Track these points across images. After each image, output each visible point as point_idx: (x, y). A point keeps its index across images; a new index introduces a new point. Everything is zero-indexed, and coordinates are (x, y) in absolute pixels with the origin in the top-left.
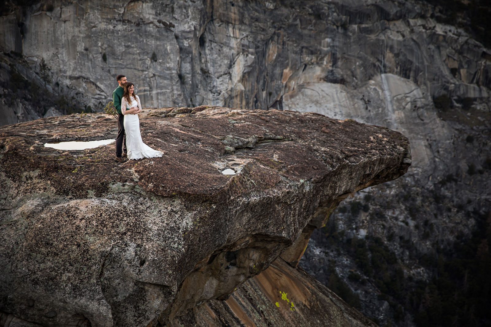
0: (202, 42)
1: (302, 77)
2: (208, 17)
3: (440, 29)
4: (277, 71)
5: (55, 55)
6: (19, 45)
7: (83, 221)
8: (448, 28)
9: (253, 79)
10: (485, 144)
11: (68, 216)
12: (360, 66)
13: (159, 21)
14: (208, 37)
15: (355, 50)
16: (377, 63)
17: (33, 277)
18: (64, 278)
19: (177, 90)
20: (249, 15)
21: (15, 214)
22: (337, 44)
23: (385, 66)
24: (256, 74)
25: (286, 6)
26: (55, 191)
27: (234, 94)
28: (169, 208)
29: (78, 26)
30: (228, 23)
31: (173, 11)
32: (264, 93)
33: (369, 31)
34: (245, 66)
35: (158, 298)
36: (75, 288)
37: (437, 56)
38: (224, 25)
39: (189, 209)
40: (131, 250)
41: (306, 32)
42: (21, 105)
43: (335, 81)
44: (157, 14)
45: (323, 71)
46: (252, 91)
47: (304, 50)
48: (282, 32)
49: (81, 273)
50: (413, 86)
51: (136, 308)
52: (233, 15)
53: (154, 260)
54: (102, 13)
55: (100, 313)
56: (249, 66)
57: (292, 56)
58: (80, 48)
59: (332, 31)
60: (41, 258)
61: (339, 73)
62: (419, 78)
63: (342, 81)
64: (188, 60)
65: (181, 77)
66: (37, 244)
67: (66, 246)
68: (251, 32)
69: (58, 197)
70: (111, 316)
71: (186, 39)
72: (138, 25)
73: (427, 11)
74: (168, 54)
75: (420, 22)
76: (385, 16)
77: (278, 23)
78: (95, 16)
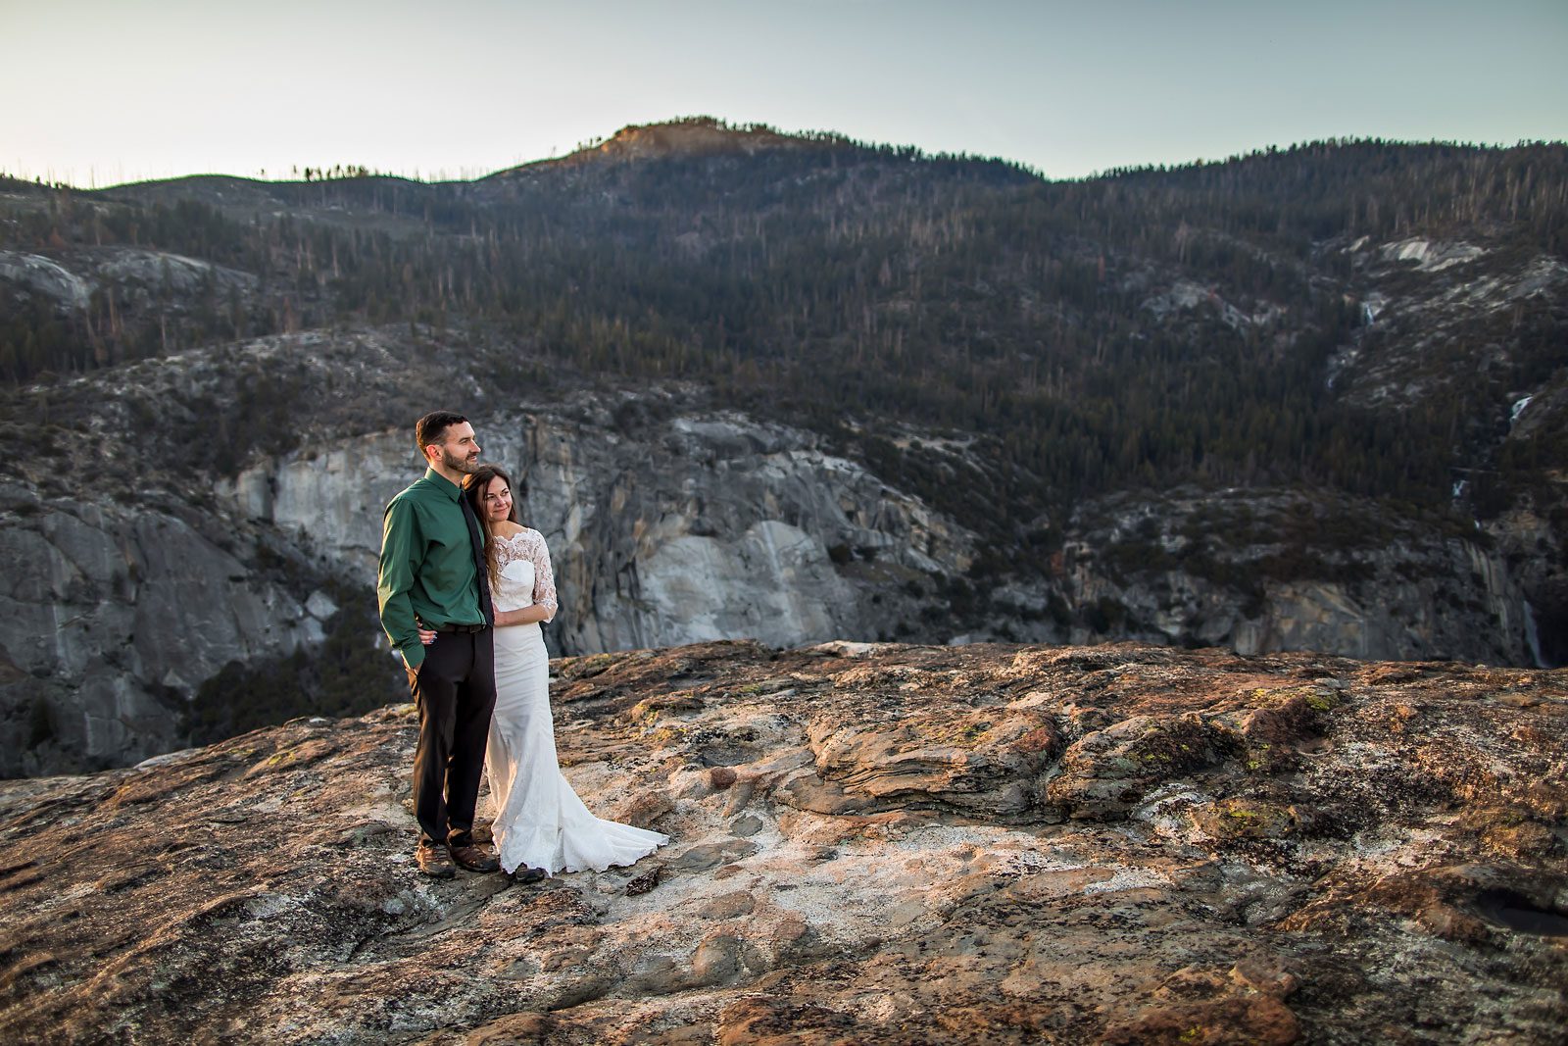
0: (523, 490)
1: (660, 530)
2: (530, 458)
3: (829, 463)
4: (627, 524)
5: (321, 519)
6: (269, 507)
8: (838, 461)
9: (595, 536)
10: (895, 604)
12: (734, 513)
14: (531, 484)
15: (726, 493)
16: (756, 509)
20: (585, 452)
22: (702, 485)
23: (765, 512)
24: (598, 529)
25: (633, 440)
27: (570, 557)
29: (352, 477)
30: (557, 464)
32: (611, 555)
33: (742, 468)
34: (583, 520)
37: (828, 497)
38: (552, 467)
41: (661, 472)
42: (272, 591)
43: (703, 534)
45: (686, 521)
46: (594, 552)
47: (661, 495)
48: (630, 473)
50: (801, 535)
52: (563, 454)
54: (384, 459)
56: (590, 519)
57: (645, 503)
58: (356, 506)
59: (695, 469)
61: (708, 522)
62: (809, 525)
63: (712, 533)
68: (590, 475)
73: (811, 442)
75: (804, 455)
76: (760, 448)
77: (625, 462)
78: (374, 464)
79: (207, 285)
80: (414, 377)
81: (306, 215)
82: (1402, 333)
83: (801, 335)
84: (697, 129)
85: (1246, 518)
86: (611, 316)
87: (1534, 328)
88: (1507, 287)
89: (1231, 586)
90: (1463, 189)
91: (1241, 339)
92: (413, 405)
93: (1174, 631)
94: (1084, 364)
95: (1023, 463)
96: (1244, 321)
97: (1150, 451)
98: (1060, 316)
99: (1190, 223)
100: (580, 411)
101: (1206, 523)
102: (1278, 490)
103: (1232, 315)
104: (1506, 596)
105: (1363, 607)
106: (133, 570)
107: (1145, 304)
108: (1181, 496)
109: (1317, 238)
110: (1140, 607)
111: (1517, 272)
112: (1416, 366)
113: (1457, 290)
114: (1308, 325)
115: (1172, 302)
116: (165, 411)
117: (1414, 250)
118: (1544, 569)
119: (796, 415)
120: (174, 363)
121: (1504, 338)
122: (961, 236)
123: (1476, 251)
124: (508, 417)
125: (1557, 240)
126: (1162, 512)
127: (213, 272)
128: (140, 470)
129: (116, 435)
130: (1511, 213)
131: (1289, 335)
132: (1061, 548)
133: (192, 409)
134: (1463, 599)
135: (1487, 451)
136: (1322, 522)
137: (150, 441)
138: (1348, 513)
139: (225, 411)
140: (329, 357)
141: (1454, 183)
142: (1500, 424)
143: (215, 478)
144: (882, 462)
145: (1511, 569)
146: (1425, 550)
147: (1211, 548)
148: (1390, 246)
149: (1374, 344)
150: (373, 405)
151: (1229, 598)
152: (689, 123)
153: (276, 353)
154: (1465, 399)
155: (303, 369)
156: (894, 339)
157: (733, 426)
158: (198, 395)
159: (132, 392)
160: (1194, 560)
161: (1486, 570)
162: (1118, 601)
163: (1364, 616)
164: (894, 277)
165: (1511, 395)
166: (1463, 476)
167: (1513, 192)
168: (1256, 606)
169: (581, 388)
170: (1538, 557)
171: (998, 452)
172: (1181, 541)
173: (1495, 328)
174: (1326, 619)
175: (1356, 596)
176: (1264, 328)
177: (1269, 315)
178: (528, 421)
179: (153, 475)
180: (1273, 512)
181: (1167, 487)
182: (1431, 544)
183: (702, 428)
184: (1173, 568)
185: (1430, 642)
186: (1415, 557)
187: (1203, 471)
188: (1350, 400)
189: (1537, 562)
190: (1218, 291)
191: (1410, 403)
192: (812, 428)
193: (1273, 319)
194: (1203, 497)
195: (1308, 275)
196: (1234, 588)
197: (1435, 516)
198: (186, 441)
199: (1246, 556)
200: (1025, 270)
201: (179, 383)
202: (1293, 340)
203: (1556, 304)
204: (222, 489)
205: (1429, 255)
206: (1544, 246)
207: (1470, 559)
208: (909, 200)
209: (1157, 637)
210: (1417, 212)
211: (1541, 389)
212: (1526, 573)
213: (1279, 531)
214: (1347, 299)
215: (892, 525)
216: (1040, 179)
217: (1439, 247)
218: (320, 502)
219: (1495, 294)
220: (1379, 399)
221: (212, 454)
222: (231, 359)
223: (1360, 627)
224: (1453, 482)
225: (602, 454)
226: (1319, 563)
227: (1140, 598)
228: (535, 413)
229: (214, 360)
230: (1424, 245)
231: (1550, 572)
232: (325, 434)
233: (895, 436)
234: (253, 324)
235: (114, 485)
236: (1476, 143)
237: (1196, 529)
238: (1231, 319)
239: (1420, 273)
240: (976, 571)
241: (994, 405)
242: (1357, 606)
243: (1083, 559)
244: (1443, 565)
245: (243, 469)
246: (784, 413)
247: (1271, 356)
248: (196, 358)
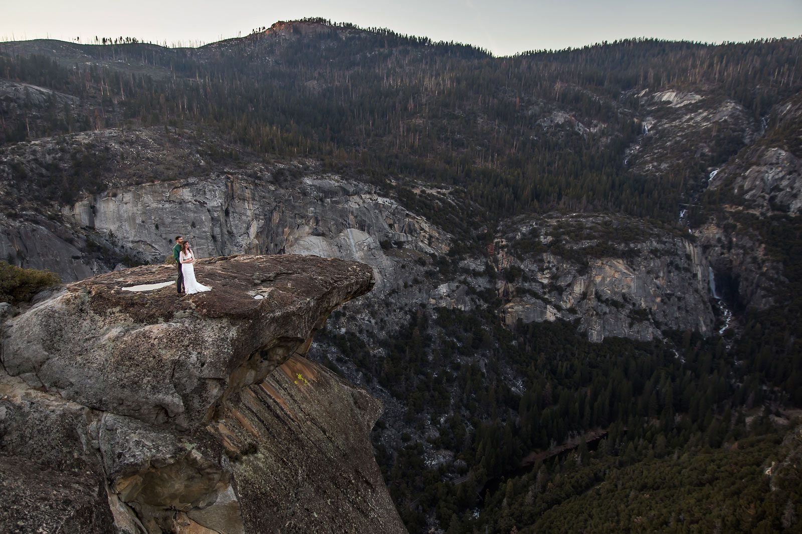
0: (227, 213)
1: (297, 233)
2: (230, 197)
3: (380, 200)
4: (280, 230)
5: (120, 227)
6: (92, 221)
7: (156, 340)
8: (385, 199)
9: (264, 236)
10: (413, 269)
11: (145, 338)
12: (333, 225)
13: (196, 201)
14: (231, 210)
15: (330, 215)
16: (344, 222)
17: (121, 383)
18: (145, 381)
19: (211, 246)
20: (258, 194)
21: (104, 340)
22: (318, 211)
23: (349, 224)
24: (265, 233)
25: (283, 188)
26: (133, 320)
27: (252, 247)
28: (219, 325)
29: (136, 205)
30: (244, 200)
31: (205, 193)
32: (272, 245)
33: (337, 202)
34: (258, 228)
35: (216, 387)
36: (154, 388)
37: (380, 217)
38: (241, 201)
39: (233, 325)
40: (194, 357)
41: (297, 204)
42: (95, 263)
43: (318, 235)
44: (193, 196)
45: (310, 228)
46: (264, 244)
47: (297, 216)
48: (281, 204)
49: (157, 377)
50: (367, 236)
51: (201, 396)
52: (247, 194)
53: (211, 362)
54: (153, 196)
55: (174, 403)
56: (261, 228)
57: (289, 220)
58: (139, 221)
59: (314, 203)
60: (126, 369)
61: (321, 229)
62: (371, 231)
63: (323, 235)
64: (218, 225)
65: (213, 237)
66: (122, 360)
67: (145, 359)
68: (261, 205)
69: (135, 324)
70: (182, 404)
71: (215, 211)
72: (180, 203)
73: (371, 189)
74: (203, 222)
75: (368, 196)
76: (346, 193)
77: (278, 199)
78: (148, 199)
79: (50, 102)
80: (168, 154)
81: (104, 64)
82: (661, 137)
83: (368, 135)
84: (316, 24)
85: (581, 227)
86: (271, 124)
87: (722, 136)
88: (711, 116)
89: (573, 260)
90: (694, 66)
91: (585, 140)
92: (168, 169)
93: (545, 281)
94: (507, 152)
95: (476, 201)
96: (586, 131)
97: (537, 195)
98: (497, 127)
99: (562, 80)
100: (256, 173)
101: (562, 230)
102: (597, 214)
103: (580, 128)
104: (701, 265)
105: (634, 270)
106: (19, 253)
107: (538, 122)
108: (551, 217)
109: (624, 89)
110: (530, 270)
111: (715, 109)
112: (667, 154)
113: (688, 117)
114: (616, 133)
115: (552, 121)
116: (32, 170)
117: (669, 96)
118: (719, 252)
119: (364, 177)
120: (35, 144)
121: (708, 140)
122: (449, 86)
123: (698, 97)
124: (218, 176)
125: (736, 93)
126: (541, 225)
127: (54, 95)
128: (20, 201)
129: (5, 182)
130: (715, 79)
131: (607, 138)
132: (493, 242)
133: (47, 169)
134: (681, 266)
135: (697, 196)
136: (616, 229)
137: (25, 185)
138: (629, 225)
139: (65, 170)
140: (121, 143)
141: (690, 63)
142: (704, 183)
143: (61, 206)
144: (407, 200)
145: (704, 252)
146: (664, 243)
147: (564, 242)
148: (658, 94)
149: (648, 143)
150: (146, 169)
151: (571, 266)
152: (311, 21)
153: (92, 141)
154: (688, 171)
155: (107, 149)
156: (414, 139)
157: (333, 181)
158: (50, 162)
159: (13, 160)
160: (555, 248)
161: (692, 253)
162: (519, 267)
163: (635, 274)
164: (415, 106)
165: (710, 169)
166: (684, 207)
167: (717, 68)
168: (584, 269)
169: (256, 161)
170: (717, 246)
171: (463, 195)
172: (550, 238)
173: (704, 136)
174: (617, 275)
175: (631, 265)
176: (595, 134)
177: (598, 128)
178: (229, 178)
179: (27, 204)
180: (594, 225)
181: (544, 213)
182: (667, 240)
183: (317, 183)
184: (545, 252)
185: (665, 286)
186: (659, 246)
187: (561, 205)
188: (634, 170)
189: (717, 249)
190: (574, 116)
191: (662, 172)
192: (372, 183)
193: (600, 130)
194: (561, 218)
195: (618, 108)
196: (574, 261)
197: (670, 227)
198: (45, 186)
199: (580, 246)
200: (480, 104)
201: (39, 155)
202: (609, 141)
203: (733, 125)
204: (66, 211)
205: (676, 99)
206: (729, 95)
207: (685, 247)
208: (424, 66)
209: (537, 284)
210: (671, 78)
211: (724, 166)
212: (711, 254)
213: (596, 234)
214: (636, 120)
215: (411, 231)
216: (490, 56)
217: (681, 95)
218: (119, 218)
219: (705, 119)
220: (648, 170)
221: (60, 193)
222: (67, 143)
223: (632, 279)
224: (680, 210)
225: (267, 195)
226: (614, 249)
227: (530, 266)
228: (232, 174)
229: (58, 143)
230: (674, 94)
231: (722, 254)
232: (121, 184)
233: (413, 187)
234: (78, 124)
235: (6, 209)
236: (703, 42)
237: (556, 233)
238: (580, 130)
239: (671, 108)
240: (451, 253)
241: (462, 172)
242: (631, 270)
243: (503, 247)
244: (672, 250)
245: (77, 201)
246: (358, 175)
247: (598, 148)
248: (48, 142)
